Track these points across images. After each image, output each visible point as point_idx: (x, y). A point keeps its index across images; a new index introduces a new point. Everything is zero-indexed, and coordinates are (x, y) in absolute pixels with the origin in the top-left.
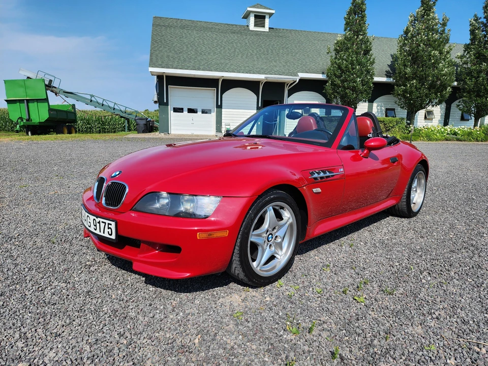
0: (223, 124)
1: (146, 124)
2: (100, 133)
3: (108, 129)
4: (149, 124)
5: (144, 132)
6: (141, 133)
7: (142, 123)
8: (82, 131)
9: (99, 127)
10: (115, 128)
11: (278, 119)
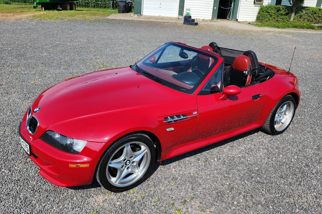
0: (185, 8)
1: (125, 6)
2: (94, 7)
3: (100, 4)
4: (128, 5)
5: (123, 12)
6: (121, 13)
7: (122, 4)
8: (82, 5)
9: (94, 3)
10: (106, 4)
11: (232, 5)
